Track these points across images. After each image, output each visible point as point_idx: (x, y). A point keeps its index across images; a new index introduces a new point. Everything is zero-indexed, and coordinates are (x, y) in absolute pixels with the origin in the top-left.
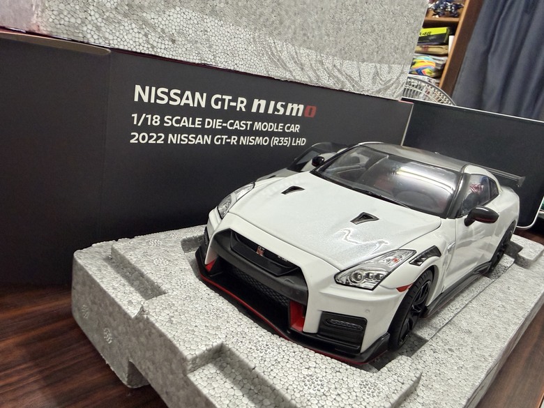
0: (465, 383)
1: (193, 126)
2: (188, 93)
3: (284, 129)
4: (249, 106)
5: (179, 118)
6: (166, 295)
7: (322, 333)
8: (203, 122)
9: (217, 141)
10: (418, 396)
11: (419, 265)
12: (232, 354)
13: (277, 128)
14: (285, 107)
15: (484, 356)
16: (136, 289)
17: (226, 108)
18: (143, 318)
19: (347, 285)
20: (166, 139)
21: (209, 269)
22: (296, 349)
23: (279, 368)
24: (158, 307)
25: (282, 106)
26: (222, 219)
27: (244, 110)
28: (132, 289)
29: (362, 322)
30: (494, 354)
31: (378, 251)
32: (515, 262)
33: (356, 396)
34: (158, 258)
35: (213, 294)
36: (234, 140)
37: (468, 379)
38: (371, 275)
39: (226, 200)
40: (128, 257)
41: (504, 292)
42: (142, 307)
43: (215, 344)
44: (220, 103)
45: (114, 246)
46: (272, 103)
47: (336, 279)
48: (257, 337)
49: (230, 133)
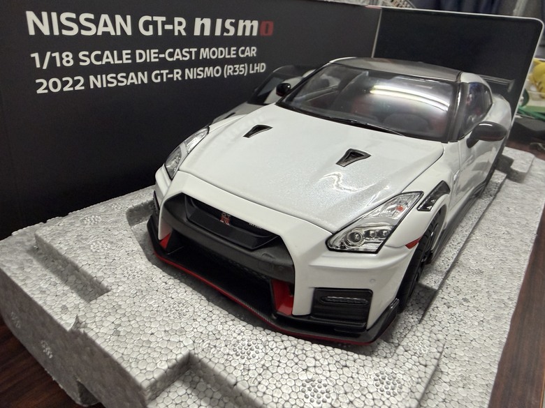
0: (491, 342)
1: (120, 62)
2: (105, 17)
3: (237, 54)
4: (190, 28)
5: (99, 53)
6: (109, 293)
7: (316, 314)
8: (133, 55)
9: (156, 78)
10: (442, 372)
11: (429, 210)
12: (204, 366)
13: (229, 54)
14: (235, 25)
15: (503, 300)
16: (72, 288)
17: (160, 33)
18: (79, 332)
19: (342, 250)
20: (87, 83)
21: (164, 245)
22: (287, 344)
23: (268, 377)
24: (98, 314)
25: (232, 24)
26: (172, 179)
27: (184, 33)
28: (67, 288)
29: (367, 294)
30: (512, 296)
31: (378, 200)
32: (507, 177)
33: (374, 399)
34: (96, 242)
35: (172, 282)
36: (177, 75)
37: (493, 336)
38: (371, 232)
39: (175, 153)
40: (56, 245)
41: (505, 215)
42: (77, 317)
43: (179, 357)
44: (151, 27)
45: (37, 233)
46: (219, 22)
47: (328, 245)
48: (235, 335)
49: (171, 66)
